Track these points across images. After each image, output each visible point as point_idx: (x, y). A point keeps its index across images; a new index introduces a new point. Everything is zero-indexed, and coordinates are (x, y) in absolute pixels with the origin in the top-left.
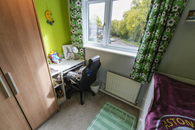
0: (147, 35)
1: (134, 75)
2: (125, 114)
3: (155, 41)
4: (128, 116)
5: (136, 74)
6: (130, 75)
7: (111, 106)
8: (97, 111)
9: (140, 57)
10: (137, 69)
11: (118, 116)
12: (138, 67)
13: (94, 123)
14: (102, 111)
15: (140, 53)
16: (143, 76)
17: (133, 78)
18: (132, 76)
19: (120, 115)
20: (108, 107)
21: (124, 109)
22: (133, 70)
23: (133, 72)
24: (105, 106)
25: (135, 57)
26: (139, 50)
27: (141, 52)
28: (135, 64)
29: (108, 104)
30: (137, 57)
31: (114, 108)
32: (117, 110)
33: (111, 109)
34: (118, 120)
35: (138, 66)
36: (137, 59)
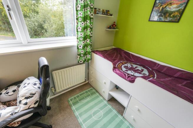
0: (82, 25)
1: (81, 60)
2: (86, 92)
3: (89, 29)
4: (89, 91)
5: (83, 58)
6: (78, 61)
7: (75, 98)
8: (72, 113)
9: (82, 44)
10: (83, 54)
11: (86, 97)
12: (83, 53)
13: (81, 121)
14: (74, 108)
15: (80, 41)
16: (89, 57)
17: (82, 63)
18: (79, 61)
19: (86, 96)
20: (74, 101)
21: (82, 91)
22: (79, 57)
23: (79, 58)
24: (71, 102)
25: (77, 45)
26: (77, 38)
27: (81, 39)
28: (78, 51)
29: (71, 99)
30: (78, 44)
31: (78, 97)
32: (81, 95)
33: (77, 99)
34: (88, 99)
35: (82, 51)
36: (79, 46)
